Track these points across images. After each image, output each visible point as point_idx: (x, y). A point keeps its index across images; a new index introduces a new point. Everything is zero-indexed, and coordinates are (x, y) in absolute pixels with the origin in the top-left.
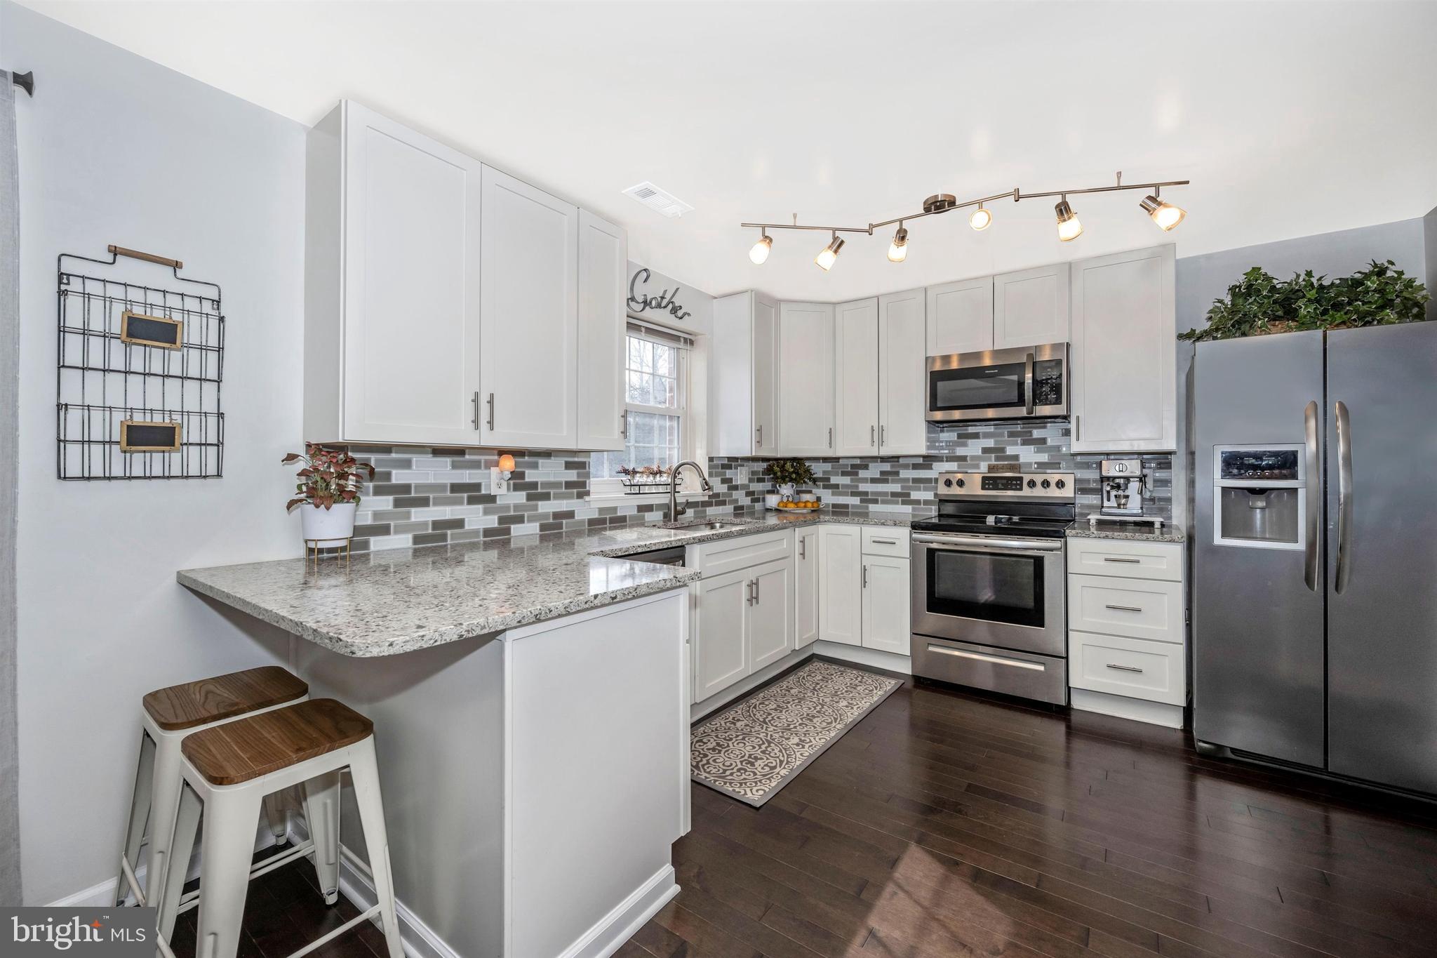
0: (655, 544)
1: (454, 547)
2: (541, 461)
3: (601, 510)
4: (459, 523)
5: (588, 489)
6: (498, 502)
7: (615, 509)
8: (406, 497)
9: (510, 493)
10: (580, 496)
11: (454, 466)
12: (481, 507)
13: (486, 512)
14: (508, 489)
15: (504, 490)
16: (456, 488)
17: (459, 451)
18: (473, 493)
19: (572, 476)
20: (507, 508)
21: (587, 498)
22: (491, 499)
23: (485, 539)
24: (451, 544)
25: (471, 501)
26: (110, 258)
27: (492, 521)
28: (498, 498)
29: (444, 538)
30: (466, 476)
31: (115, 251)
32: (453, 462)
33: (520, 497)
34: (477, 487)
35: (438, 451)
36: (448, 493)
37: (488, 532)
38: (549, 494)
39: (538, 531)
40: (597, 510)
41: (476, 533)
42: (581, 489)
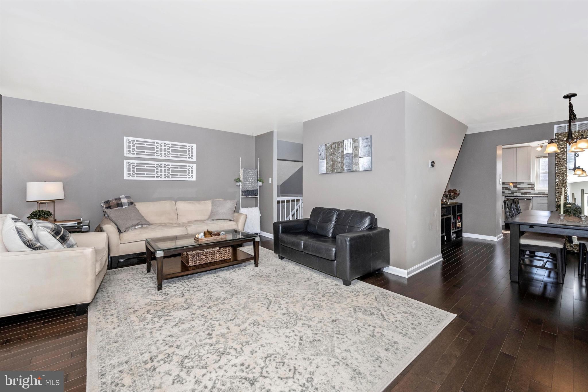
2: (522, 184)
3: (538, 192)
7: (544, 192)
12: (508, 190)
15: (512, 188)
19: (530, 186)
21: (534, 190)
27: (510, 192)
33: (516, 189)
34: (507, 187)
38: (523, 189)
42: (533, 188)
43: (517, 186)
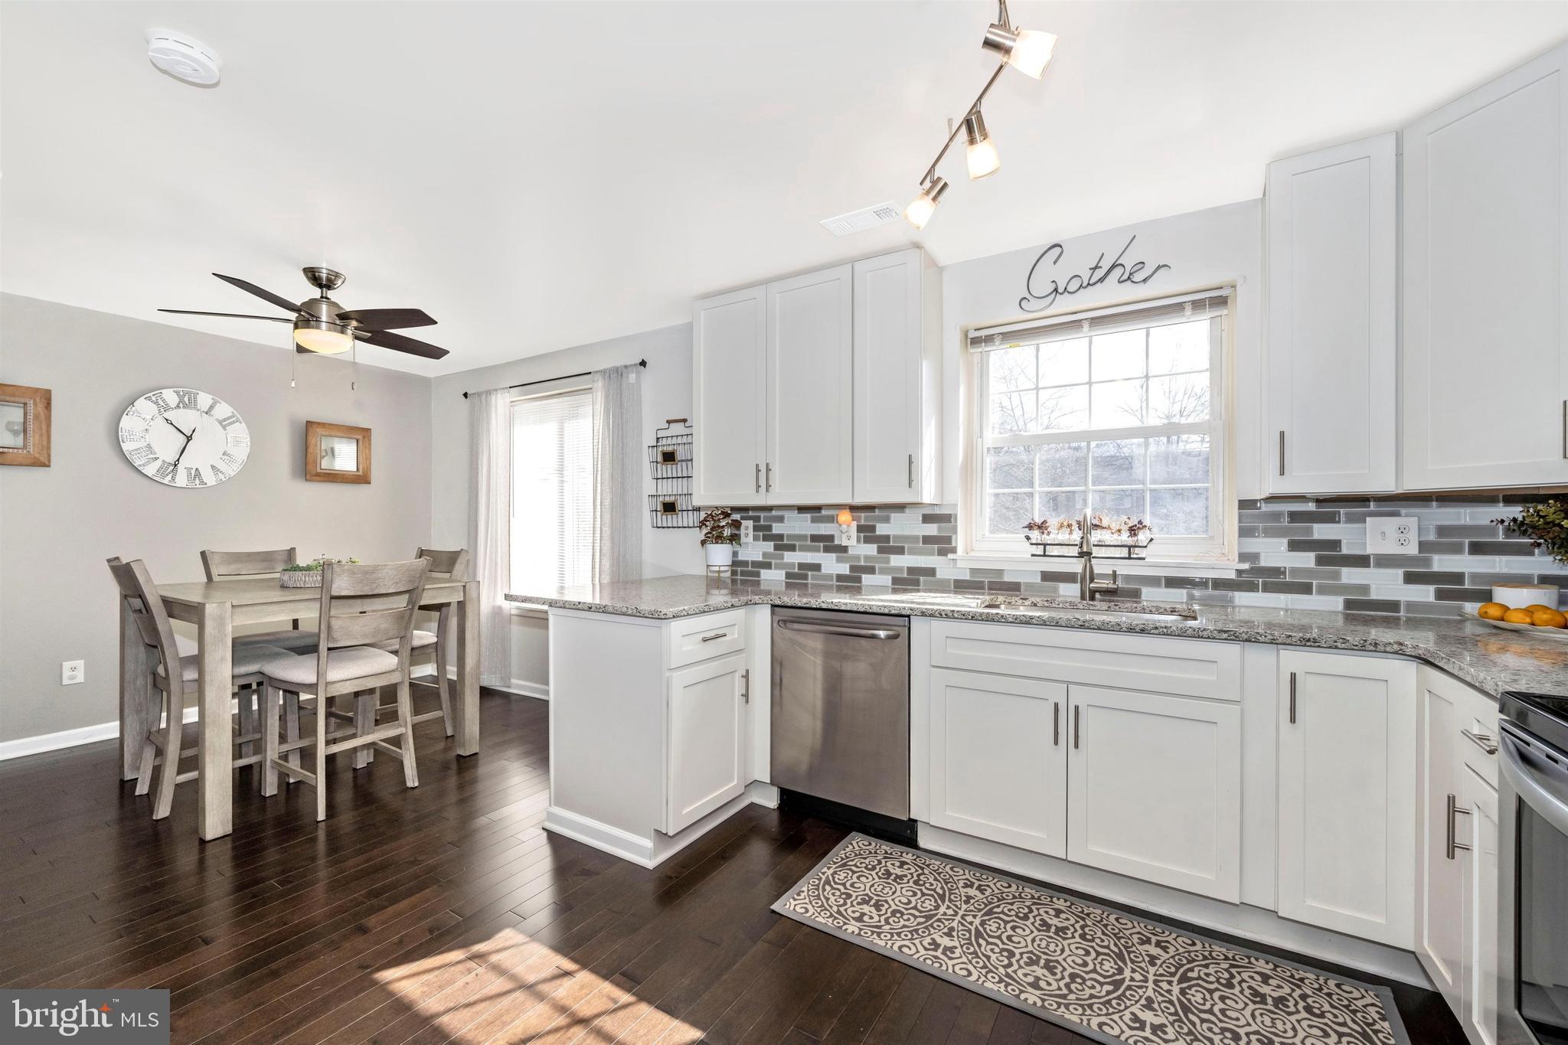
0: (846, 604)
1: (814, 585)
2: (894, 516)
3: (973, 571)
4: (817, 567)
5: (954, 545)
6: (850, 552)
8: (783, 544)
9: (859, 545)
10: (943, 553)
11: (814, 521)
12: (834, 555)
13: (839, 560)
14: (858, 541)
15: (853, 542)
16: (815, 538)
17: (817, 508)
18: (827, 543)
19: (932, 529)
20: (858, 558)
21: (950, 556)
22: (844, 549)
23: (838, 583)
24: (811, 584)
25: (827, 550)
26: (666, 425)
27: (844, 569)
28: (849, 548)
29: (805, 577)
30: (823, 529)
31: (669, 422)
32: (812, 517)
33: (871, 549)
34: (831, 538)
35: (802, 509)
36: (809, 543)
37: (840, 578)
38: (903, 548)
39: (890, 584)
40: (968, 571)
41: (829, 577)
42: (943, 545)
43: (873, 528)
